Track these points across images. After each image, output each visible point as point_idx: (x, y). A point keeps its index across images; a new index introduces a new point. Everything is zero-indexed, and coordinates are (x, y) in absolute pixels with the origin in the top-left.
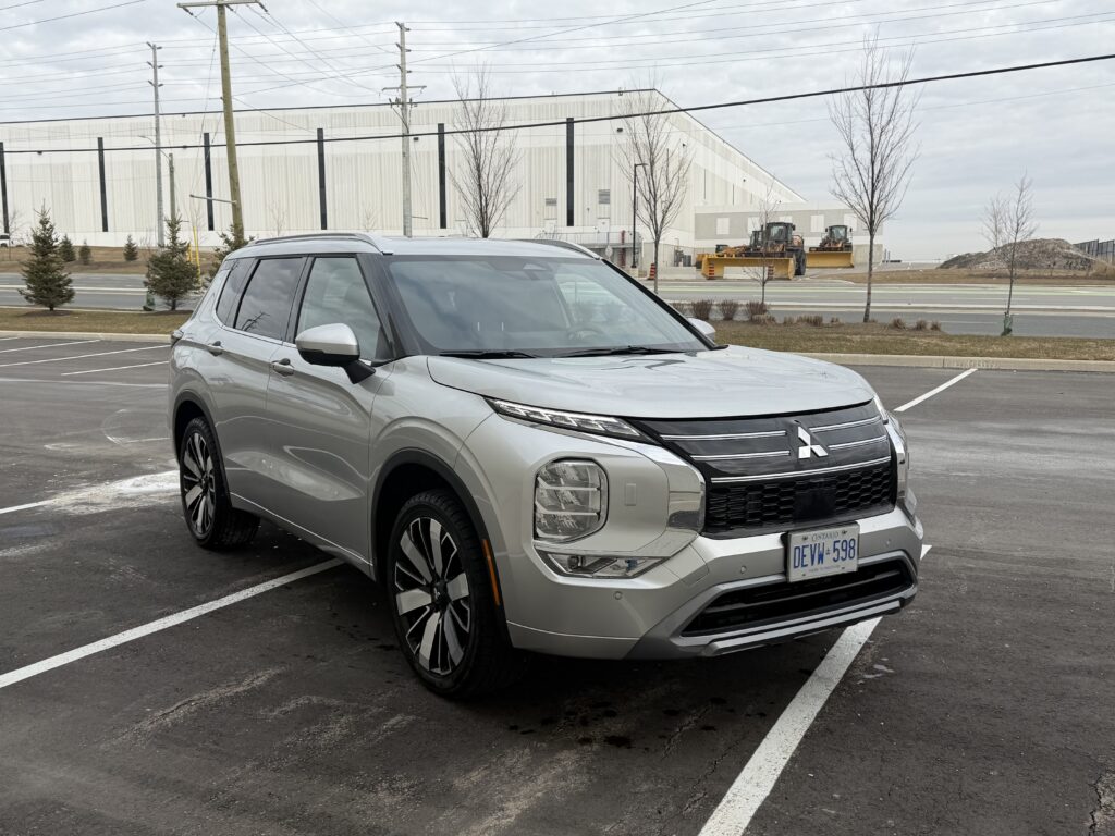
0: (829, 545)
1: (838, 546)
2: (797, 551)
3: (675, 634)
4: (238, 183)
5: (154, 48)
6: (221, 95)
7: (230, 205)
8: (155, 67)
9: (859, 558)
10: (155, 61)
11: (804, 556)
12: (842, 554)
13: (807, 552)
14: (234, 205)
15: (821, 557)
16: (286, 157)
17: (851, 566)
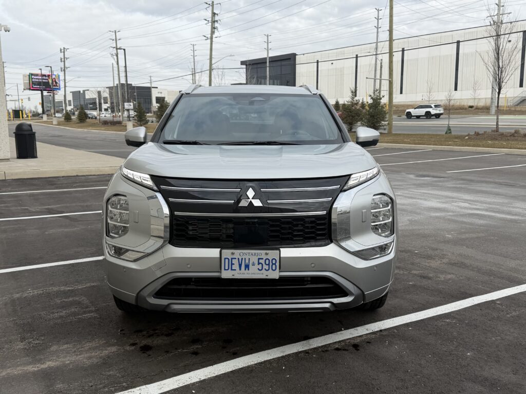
0: (254, 259)
1: (262, 261)
2: (227, 260)
3: (149, 295)
4: (392, 70)
5: (378, 10)
6: (388, 28)
7: (388, 81)
8: (378, 19)
9: (280, 272)
10: (378, 17)
11: (232, 264)
12: (266, 267)
13: (235, 262)
14: (390, 81)
15: (247, 267)
16: (440, 56)
17: (275, 275)
